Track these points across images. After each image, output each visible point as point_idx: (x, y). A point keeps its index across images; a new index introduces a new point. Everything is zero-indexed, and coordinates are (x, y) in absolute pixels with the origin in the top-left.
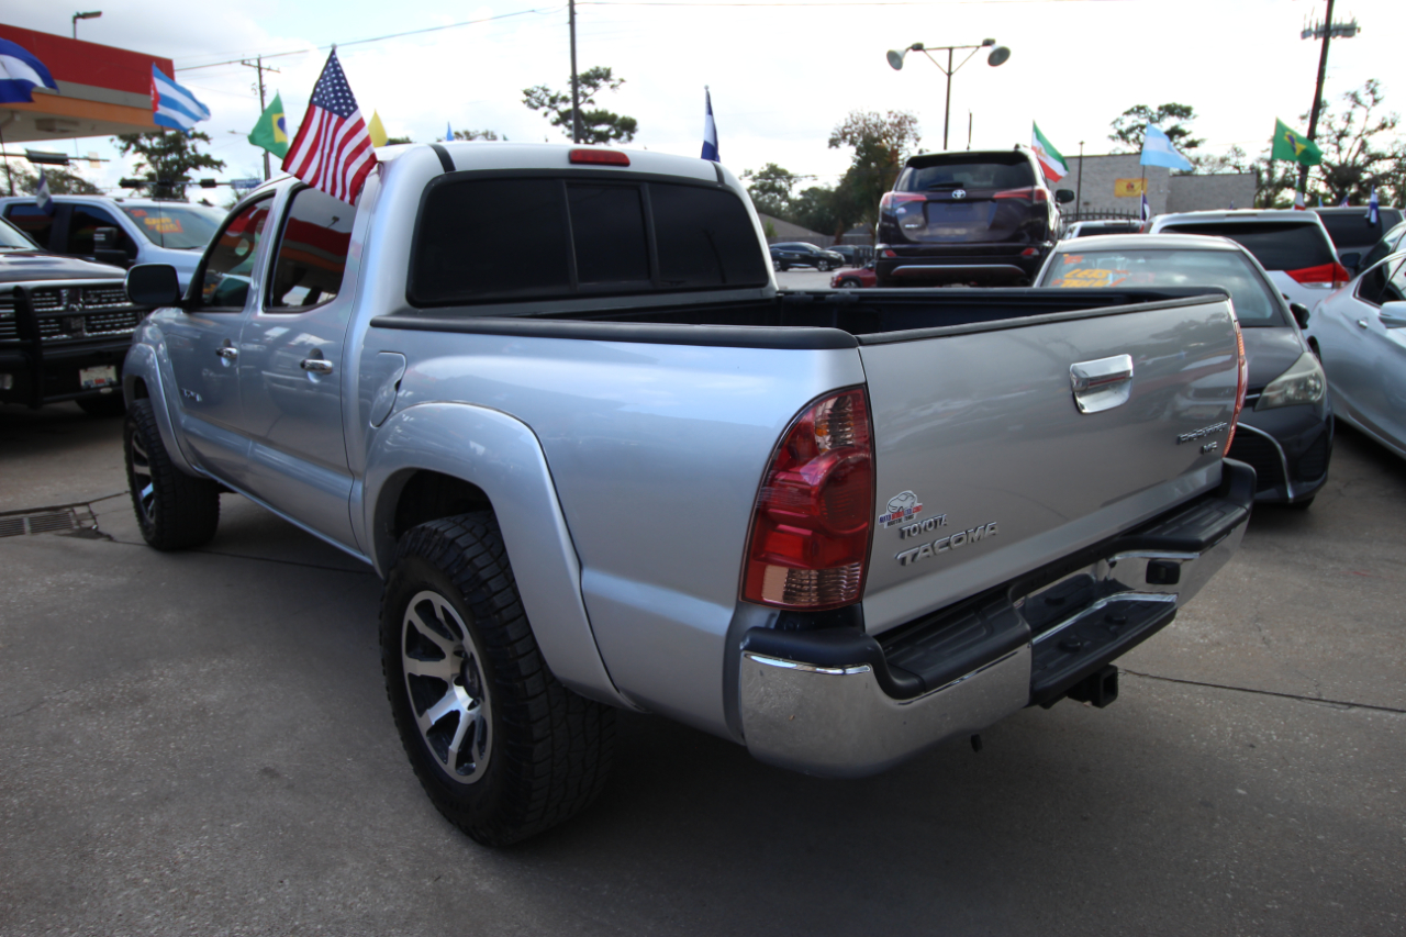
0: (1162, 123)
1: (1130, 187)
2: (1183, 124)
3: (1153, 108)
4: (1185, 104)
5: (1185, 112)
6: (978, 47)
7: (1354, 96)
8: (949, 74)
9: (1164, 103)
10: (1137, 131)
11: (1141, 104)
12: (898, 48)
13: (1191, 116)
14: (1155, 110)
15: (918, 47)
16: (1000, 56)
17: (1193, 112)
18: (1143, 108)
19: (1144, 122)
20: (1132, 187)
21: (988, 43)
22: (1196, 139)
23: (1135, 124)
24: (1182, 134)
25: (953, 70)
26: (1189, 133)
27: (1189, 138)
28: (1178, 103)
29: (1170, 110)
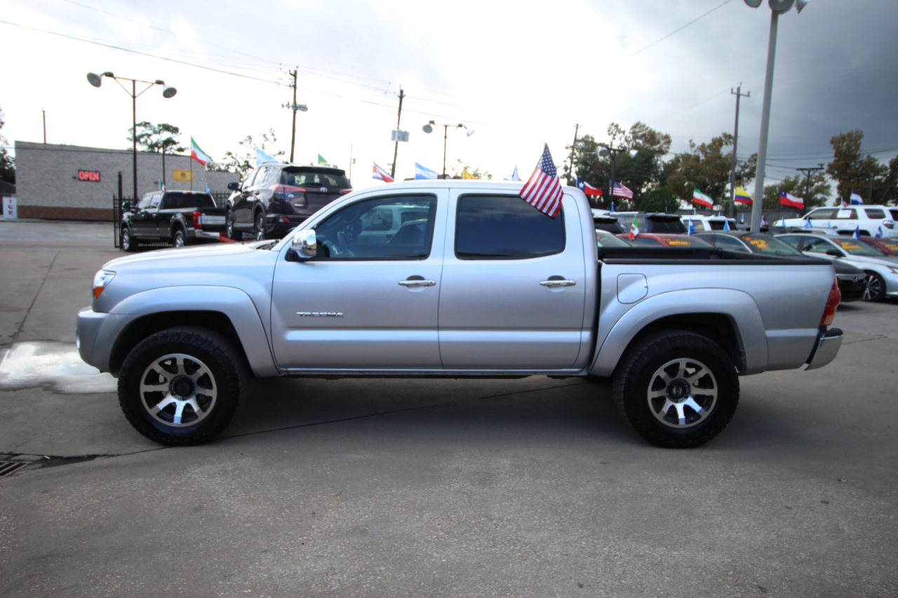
0: (161, 134)
1: (183, 175)
2: (175, 137)
3: (155, 124)
4: (174, 125)
5: (175, 130)
6: (153, 84)
7: (264, 136)
8: (134, 97)
9: (162, 122)
10: (146, 137)
11: (147, 121)
12: (98, 72)
13: (179, 133)
14: (156, 126)
15: (110, 75)
16: (170, 93)
17: (180, 131)
18: (148, 123)
19: (150, 132)
20: (184, 175)
21: (160, 82)
22: (183, 147)
23: (144, 133)
24: (174, 143)
25: (136, 94)
26: (178, 143)
27: (178, 146)
28: (170, 124)
29: (167, 128)
